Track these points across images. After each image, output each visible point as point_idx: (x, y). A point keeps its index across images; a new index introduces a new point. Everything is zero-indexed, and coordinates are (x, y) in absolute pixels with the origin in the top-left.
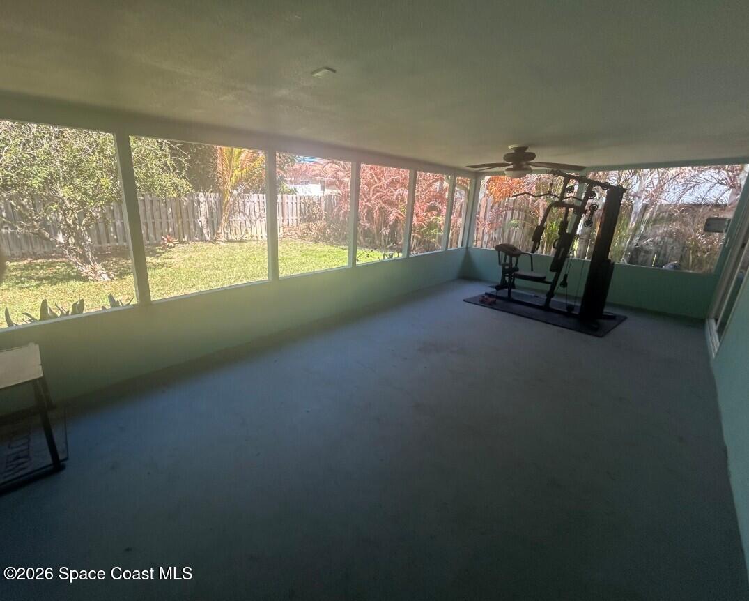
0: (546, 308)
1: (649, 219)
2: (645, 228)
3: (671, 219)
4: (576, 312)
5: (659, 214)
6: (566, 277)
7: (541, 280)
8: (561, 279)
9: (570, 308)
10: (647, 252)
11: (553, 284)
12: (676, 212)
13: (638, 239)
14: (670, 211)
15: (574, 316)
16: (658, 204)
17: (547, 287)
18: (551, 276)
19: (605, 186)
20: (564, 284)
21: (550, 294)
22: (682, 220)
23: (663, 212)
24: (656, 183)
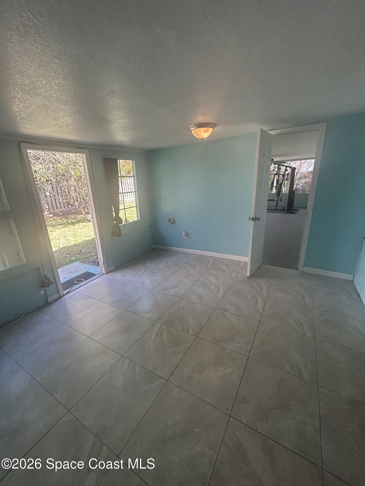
0: (276, 209)
1: (298, 178)
2: (298, 181)
3: (305, 177)
4: (286, 208)
5: (301, 176)
6: (281, 198)
7: (273, 200)
8: (280, 199)
9: (284, 208)
10: (299, 190)
11: (277, 201)
12: (307, 174)
13: (296, 185)
14: (305, 174)
15: (285, 210)
16: (301, 172)
17: (275, 202)
18: (276, 198)
19: (290, 167)
20: (281, 200)
21: (277, 205)
22: (309, 177)
23: (302, 175)
24: (299, 164)
